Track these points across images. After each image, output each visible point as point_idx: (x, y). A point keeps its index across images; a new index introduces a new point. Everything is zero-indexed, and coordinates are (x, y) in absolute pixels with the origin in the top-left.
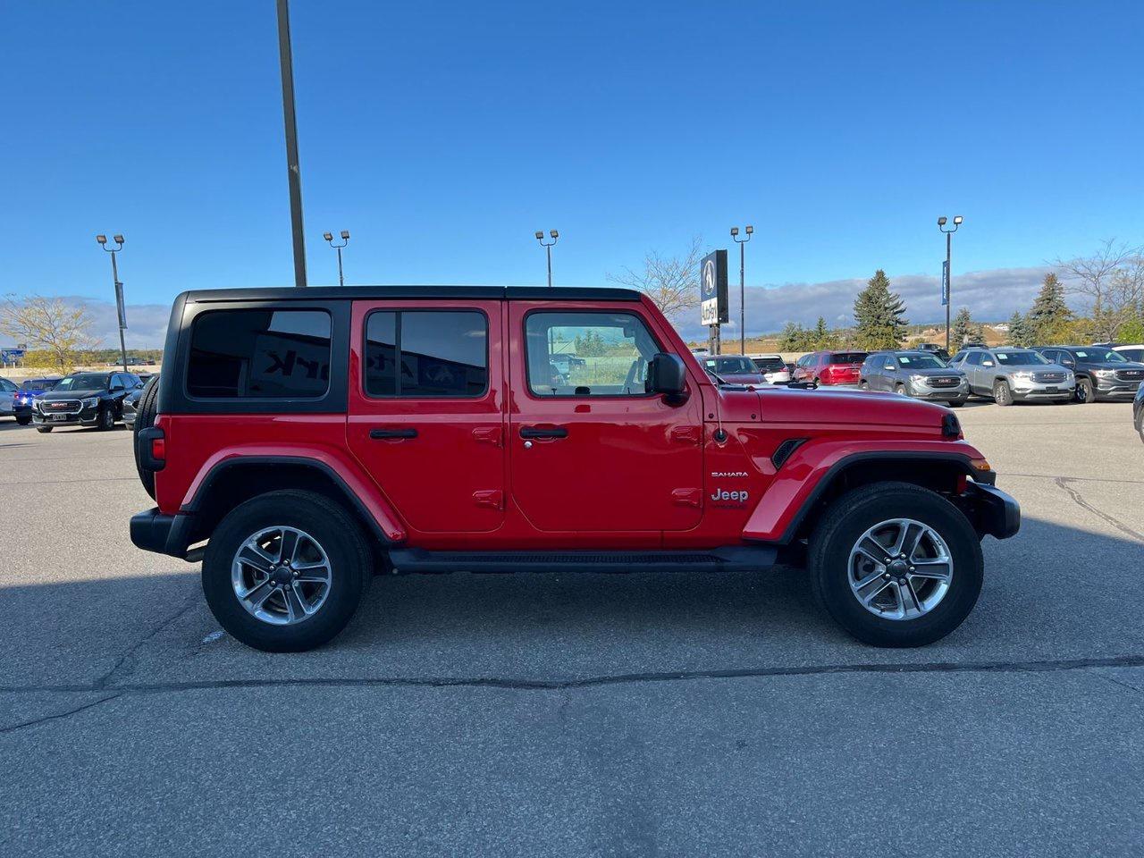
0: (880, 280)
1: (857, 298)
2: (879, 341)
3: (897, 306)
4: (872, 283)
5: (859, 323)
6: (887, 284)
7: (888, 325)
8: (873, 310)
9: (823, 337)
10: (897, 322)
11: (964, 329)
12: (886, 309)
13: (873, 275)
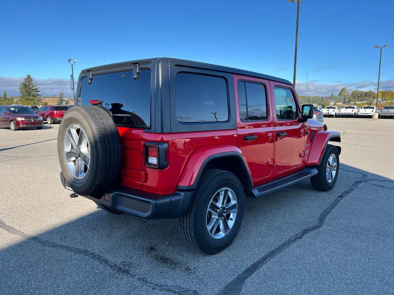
0: (29, 78)
1: (20, 85)
2: (31, 102)
3: (36, 89)
4: (26, 79)
5: (22, 95)
6: (32, 80)
7: (34, 96)
8: (27, 90)
9: (7, 99)
10: (37, 95)
11: (62, 99)
12: (32, 90)
13: (26, 77)
